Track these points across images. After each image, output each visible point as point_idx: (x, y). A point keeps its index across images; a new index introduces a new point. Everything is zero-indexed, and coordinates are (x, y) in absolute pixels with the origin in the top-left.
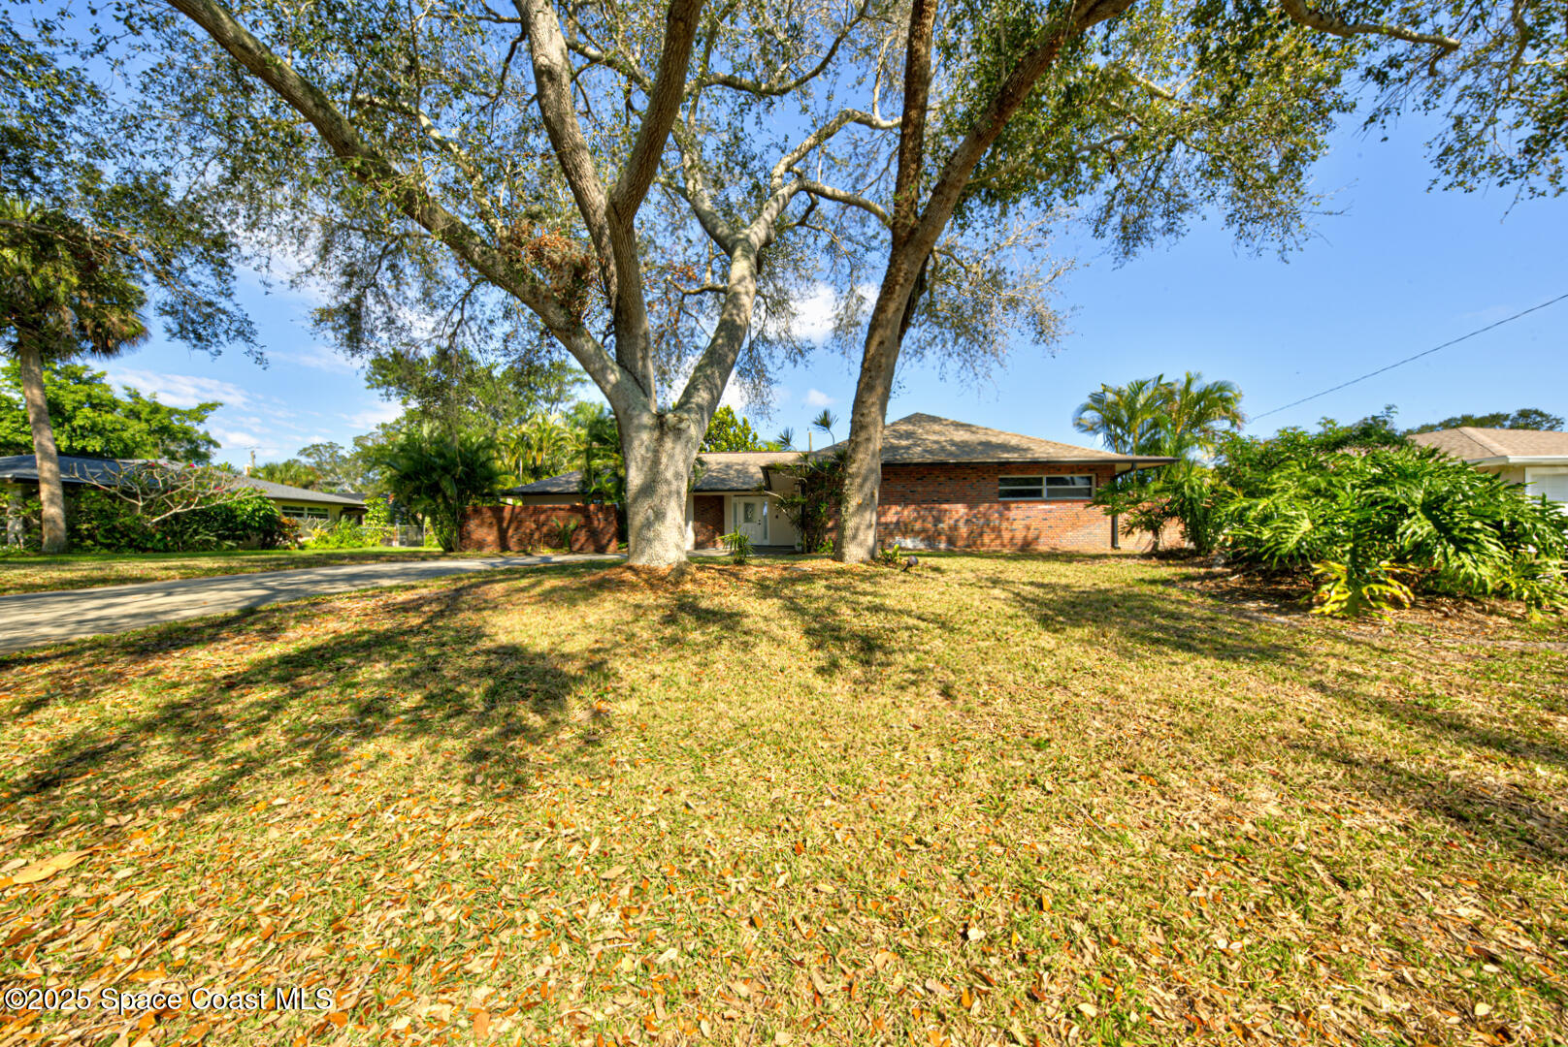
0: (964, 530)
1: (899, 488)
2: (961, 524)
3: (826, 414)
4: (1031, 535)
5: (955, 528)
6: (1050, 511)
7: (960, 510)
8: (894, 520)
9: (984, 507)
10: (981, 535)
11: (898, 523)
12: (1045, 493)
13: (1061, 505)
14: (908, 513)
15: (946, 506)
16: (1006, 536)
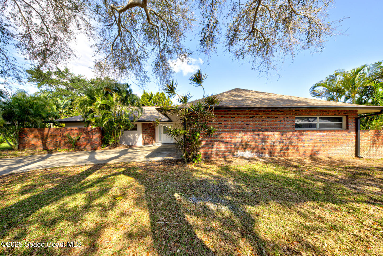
0: (278, 147)
1: (240, 123)
2: (277, 144)
3: (199, 73)
4: (316, 149)
5: (273, 146)
6: (323, 136)
7: (275, 136)
8: (240, 141)
9: (289, 135)
10: (287, 149)
11: (241, 143)
12: (318, 126)
13: (328, 133)
14: (246, 137)
15: (266, 133)
16: (302, 150)
